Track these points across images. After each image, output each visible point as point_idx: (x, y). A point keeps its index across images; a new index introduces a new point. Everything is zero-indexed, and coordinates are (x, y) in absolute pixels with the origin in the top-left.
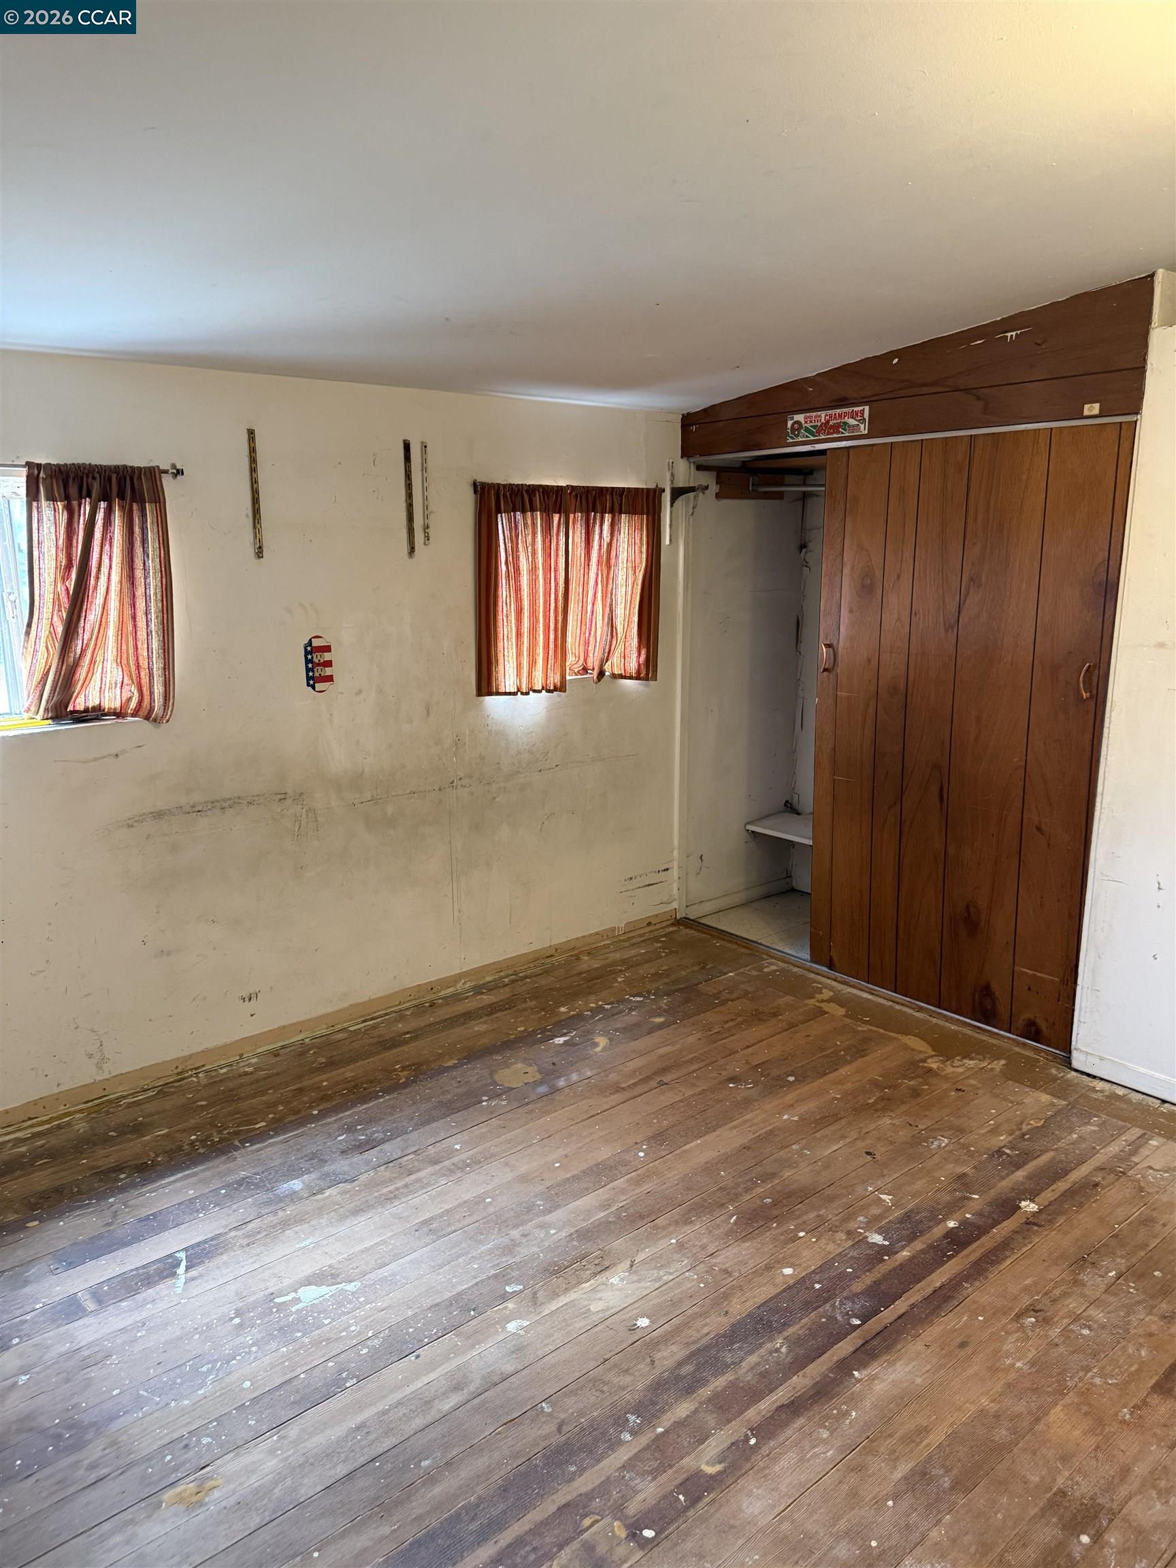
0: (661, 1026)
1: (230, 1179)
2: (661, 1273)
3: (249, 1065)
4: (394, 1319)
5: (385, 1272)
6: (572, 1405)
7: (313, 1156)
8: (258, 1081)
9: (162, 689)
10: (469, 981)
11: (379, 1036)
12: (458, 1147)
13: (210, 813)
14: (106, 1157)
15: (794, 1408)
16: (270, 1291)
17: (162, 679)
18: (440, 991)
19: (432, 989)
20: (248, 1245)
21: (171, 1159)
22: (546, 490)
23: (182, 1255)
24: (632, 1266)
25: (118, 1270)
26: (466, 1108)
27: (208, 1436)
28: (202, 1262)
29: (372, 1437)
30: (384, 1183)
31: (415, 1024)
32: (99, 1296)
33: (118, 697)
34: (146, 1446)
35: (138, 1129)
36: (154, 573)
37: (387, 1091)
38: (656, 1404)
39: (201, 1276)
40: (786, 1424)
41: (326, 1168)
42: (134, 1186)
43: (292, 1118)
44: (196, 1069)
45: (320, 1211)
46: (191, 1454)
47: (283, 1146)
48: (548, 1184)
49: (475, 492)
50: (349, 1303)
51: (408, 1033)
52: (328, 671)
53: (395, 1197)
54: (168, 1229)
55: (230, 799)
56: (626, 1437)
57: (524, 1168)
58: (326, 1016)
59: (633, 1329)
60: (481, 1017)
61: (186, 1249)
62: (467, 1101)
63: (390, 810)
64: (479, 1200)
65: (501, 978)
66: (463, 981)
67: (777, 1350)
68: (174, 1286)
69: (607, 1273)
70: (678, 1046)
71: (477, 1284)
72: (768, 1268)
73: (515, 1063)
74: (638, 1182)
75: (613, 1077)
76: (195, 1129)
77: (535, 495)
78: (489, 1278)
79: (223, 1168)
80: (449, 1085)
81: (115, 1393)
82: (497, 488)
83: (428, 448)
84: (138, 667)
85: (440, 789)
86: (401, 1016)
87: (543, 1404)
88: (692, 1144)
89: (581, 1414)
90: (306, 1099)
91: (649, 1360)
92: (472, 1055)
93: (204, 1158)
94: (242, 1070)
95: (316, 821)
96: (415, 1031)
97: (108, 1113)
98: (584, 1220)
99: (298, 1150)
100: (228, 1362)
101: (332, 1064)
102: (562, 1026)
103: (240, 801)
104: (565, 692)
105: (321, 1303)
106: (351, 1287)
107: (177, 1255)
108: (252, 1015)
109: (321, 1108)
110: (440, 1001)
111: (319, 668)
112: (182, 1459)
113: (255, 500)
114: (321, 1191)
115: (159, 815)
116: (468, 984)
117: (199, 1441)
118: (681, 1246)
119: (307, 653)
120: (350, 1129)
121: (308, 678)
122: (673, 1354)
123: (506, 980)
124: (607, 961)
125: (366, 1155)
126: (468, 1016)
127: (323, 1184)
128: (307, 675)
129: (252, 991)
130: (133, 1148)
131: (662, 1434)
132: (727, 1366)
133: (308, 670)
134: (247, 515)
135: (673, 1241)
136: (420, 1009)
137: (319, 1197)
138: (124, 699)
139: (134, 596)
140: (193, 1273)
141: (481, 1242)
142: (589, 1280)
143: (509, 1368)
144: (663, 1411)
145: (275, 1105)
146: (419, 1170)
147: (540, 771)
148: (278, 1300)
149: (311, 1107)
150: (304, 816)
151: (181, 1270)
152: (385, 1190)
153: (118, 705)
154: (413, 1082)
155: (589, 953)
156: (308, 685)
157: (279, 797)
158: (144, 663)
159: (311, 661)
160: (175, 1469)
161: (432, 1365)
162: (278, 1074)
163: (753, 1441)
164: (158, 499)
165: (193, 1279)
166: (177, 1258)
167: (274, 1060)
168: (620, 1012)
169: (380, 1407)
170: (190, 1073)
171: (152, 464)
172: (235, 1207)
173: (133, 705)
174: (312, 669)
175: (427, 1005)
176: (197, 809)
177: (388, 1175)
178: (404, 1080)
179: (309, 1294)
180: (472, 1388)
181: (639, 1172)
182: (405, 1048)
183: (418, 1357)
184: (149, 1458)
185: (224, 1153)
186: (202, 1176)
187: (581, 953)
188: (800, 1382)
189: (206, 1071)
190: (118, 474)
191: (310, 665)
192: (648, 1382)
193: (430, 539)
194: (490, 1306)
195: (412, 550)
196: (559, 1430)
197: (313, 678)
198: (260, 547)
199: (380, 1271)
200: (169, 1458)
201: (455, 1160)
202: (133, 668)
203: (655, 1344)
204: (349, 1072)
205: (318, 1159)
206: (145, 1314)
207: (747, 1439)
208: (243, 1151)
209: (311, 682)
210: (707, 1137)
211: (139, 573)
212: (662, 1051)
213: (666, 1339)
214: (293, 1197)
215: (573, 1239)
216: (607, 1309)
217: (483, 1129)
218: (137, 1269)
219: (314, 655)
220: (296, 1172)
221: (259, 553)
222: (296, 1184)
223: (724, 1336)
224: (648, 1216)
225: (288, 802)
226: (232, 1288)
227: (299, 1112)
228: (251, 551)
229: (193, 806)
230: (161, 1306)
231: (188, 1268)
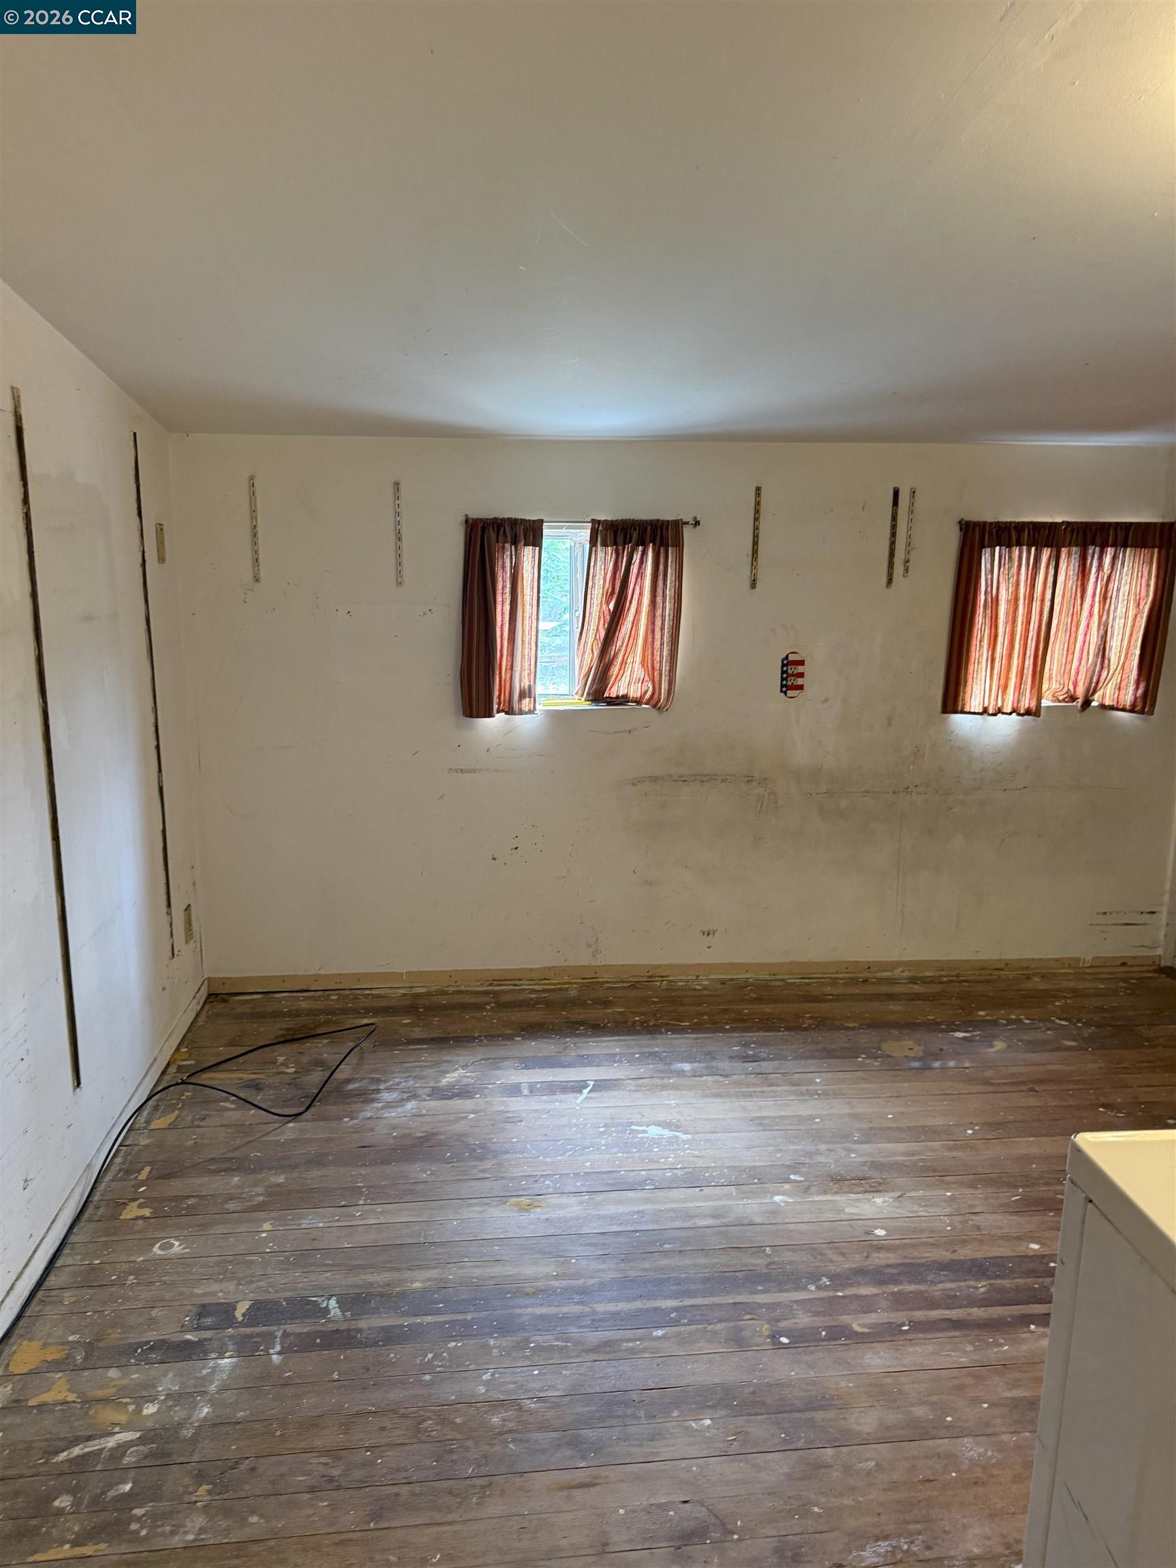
0: (1069, 1048)
1: (646, 1050)
2: (921, 1209)
3: (701, 985)
4: (700, 1163)
5: (713, 1136)
6: (788, 1256)
7: (709, 1053)
8: (700, 996)
9: (667, 686)
10: (908, 970)
11: (807, 991)
12: (818, 1080)
13: (692, 783)
14: (578, 1014)
15: (957, 1324)
16: (632, 1120)
17: (667, 678)
18: (877, 972)
19: (869, 968)
20: (634, 1091)
21: (616, 1027)
22: (1037, 526)
23: (592, 1083)
24: (900, 1197)
25: (551, 1079)
26: (844, 1057)
27: (550, 1181)
28: (601, 1091)
29: (643, 1219)
30: (748, 1085)
31: (840, 990)
32: (533, 1089)
33: (639, 690)
34: (516, 1172)
35: (606, 1003)
36: (670, 599)
37: (788, 1029)
38: (849, 1279)
39: (596, 1098)
40: (944, 1330)
41: (714, 1064)
42: (586, 1035)
43: (710, 1026)
44: (664, 977)
45: (692, 1087)
46: (536, 1185)
47: (692, 1041)
48: (873, 1125)
49: (961, 530)
50: (677, 1145)
51: (831, 995)
52: (800, 681)
53: (750, 1096)
54: (591, 1066)
55: (708, 775)
56: (813, 1288)
57: (859, 1110)
58: (770, 965)
59: (868, 1233)
60: (901, 1000)
61: (596, 1081)
62: (850, 1053)
63: (843, 803)
64: (811, 1118)
65: (943, 976)
66: (901, 969)
67: (977, 1288)
68: (577, 1098)
69: (876, 1194)
70: (1072, 1068)
71: (772, 1165)
72: (1019, 1238)
73: (907, 1040)
74: (950, 1149)
75: (989, 1073)
76: (640, 1014)
77: (1024, 531)
78: (783, 1165)
79: (646, 1042)
80: (840, 1040)
81: (514, 1140)
82: (983, 526)
83: (916, 494)
84: (653, 668)
85: (894, 793)
86: (834, 982)
87: (768, 1248)
88: (1024, 1139)
89: (790, 1263)
90: (726, 1017)
91: (865, 1254)
92: (874, 1024)
93: (637, 1033)
94: (693, 987)
95: (776, 802)
96: (839, 995)
97: (593, 989)
98: (884, 1157)
99: (701, 1047)
100: (583, 1149)
101: (759, 1000)
102: (969, 1024)
103: (716, 777)
104: (1039, 716)
105: (659, 1139)
106: (685, 1137)
107: (588, 1082)
108: (709, 947)
109: (733, 1025)
110: (874, 980)
111: (793, 678)
112: (530, 1186)
113: (755, 543)
114: (700, 1076)
115: (655, 779)
116: (906, 974)
117: (544, 1181)
118: (953, 1198)
119: (783, 665)
120: (746, 1045)
121: (782, 686)
122: (888, 1258)
123: (945, 979)
124: (1058, 987)
125: (747, 1064)
126: (891, 997)
127: (705, 1072)
128: (782, 683)
129: (711, 928)
130: (595, 1014)
131: (839, 1297)
132: (925, 1281)
133: (783, 679)
134: (748, 555)
135: (949, 1194)
136: (853, 981)
137: (698, 1079)
138: (643, 691)
139: (655, 615)
140: (592, 1095)
141: (793, 1143)
142: (859, 1193)
143: (758, 1220)
144: (851, 1285)
145: (703, 1014)
146: (778, 1085)
147: (1005, 790)
148: (633, 1127)
149: (726, 1023)
150: (766, 797)
151: (585, 1091)
152: (744, 1090)
153: (639, 696)
154: (813, 1029)
155: (1043, 977)
156: (781, 691)
157: (747, 779)
158: (657, 666)
159: (786, 672)
160: (524, 1190)
161: (708, 1198)
162: (716, 996)
163: (905, 1328)
164: (679, 544)
165: (591, 1098)
166: (587, 1084)
167: (720, 986)
168: (1037, 1028)
169: (658, 1207)
170: (657, 979)
171: (679, 518)
172: (640, 1067)
173: (648, 696)
174: (786, 679)
175: (861, 980)
176: (683, 779)
177: (754, 1081)
178: (806, 1025)
179: (654, 1131)
180: (725, 1221)
181: (958, 1142)
182: (822, 1005)
183: (701, 1190)
184: (512, 1179)
185: (651, 1033)
186: (629, 1042)
187: (1034, 974)
188: (977, 1313)
189: (669, 981)
190: (652, 525)
191: (785, 676)
192: (853, 1266)
193: (910, 572)
194: (771, 1181)
195: (890, 581)
196: (768, 1265)
197: (786, 686)
198: (754, 580)
199: (709, 1135)
200: (524, 1183)
201: (810, 1088)
202: (650, 669)
203: (879, 1248)
204: (768, 1009)
205: (711, 1056)
206: (552, 1107)
207: (903, 1325)
208: (664, 1036)
209: (784, 689)
210: (1043, 1139)
211: (659, 599)
212: (1051, 1067)
213: (887, 1249)
214: (681, 1074)
215: (865, 1165)
216: (859, 1214)
217: (847, 1075)
218: (562, 1082)
219: (789, 667)
220: (690, 1059)
221: (753, 585)
222: (687, 1067)
223: (939, 1263)
224: (941, 1172)
225: (754, 784)
226: (608, 1112)
227: (717, 1023)
228: (747, 583)
229: (680, 777)
230: (564, 1106)
231: (590, 1091)
